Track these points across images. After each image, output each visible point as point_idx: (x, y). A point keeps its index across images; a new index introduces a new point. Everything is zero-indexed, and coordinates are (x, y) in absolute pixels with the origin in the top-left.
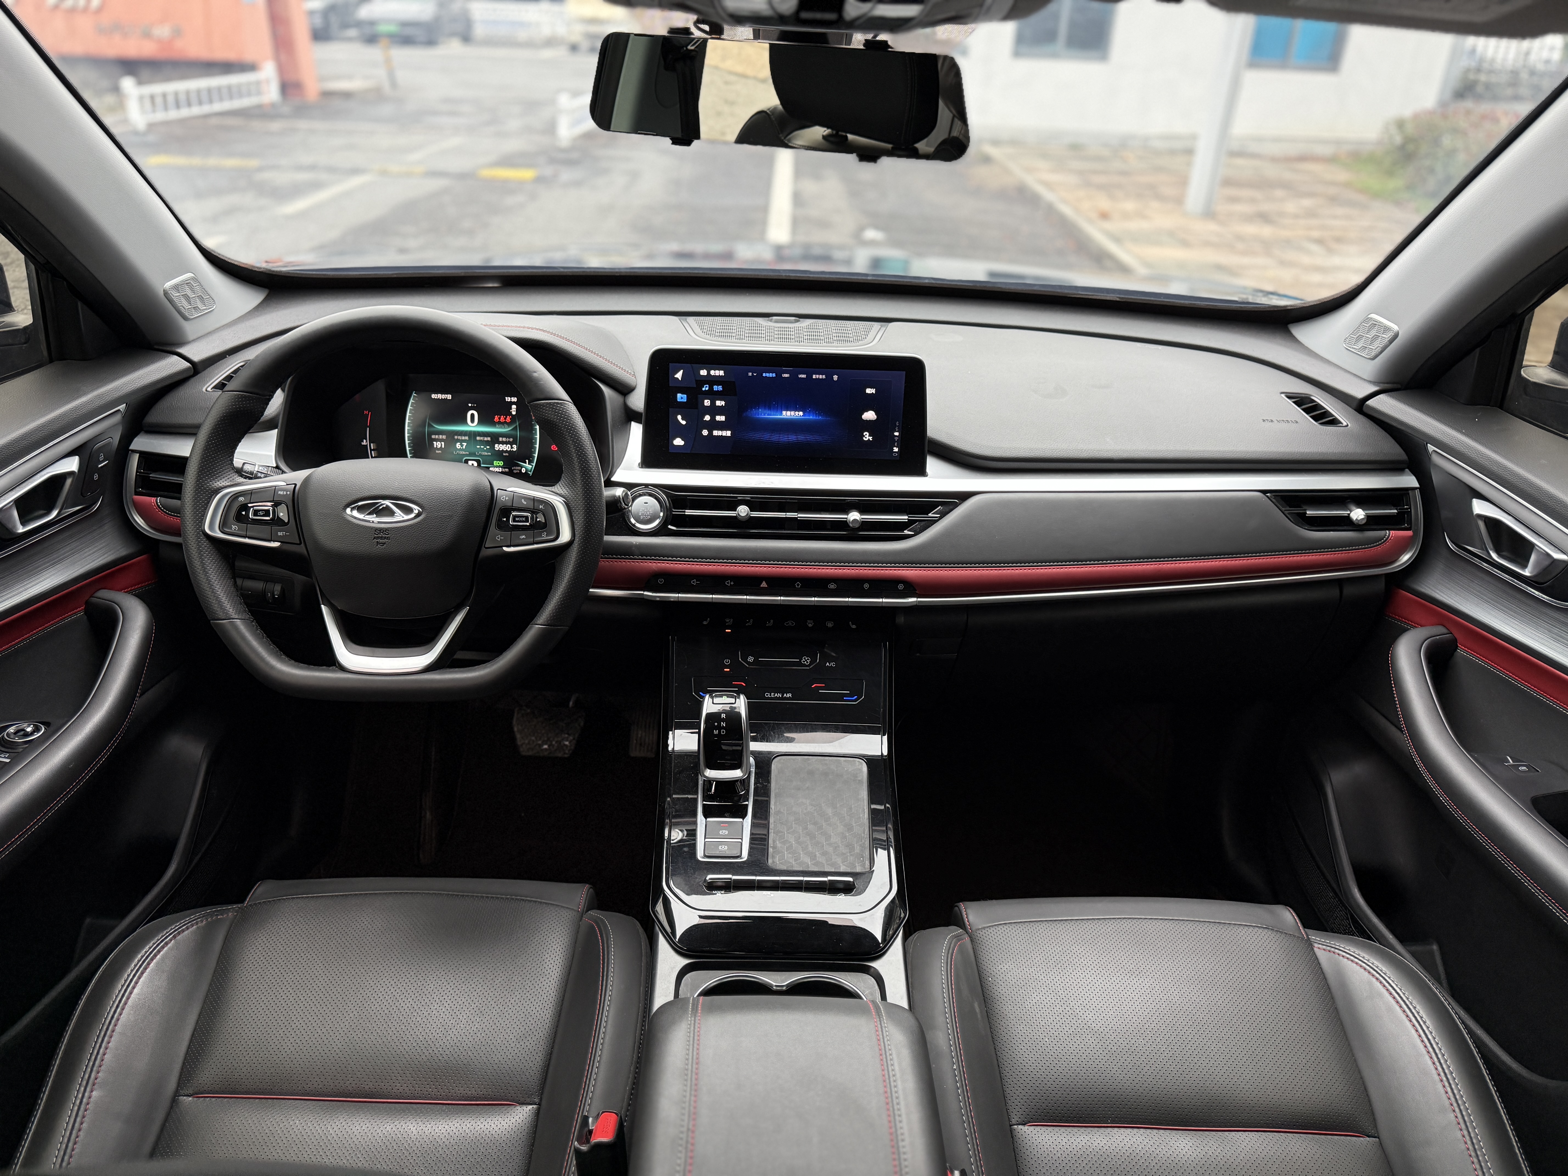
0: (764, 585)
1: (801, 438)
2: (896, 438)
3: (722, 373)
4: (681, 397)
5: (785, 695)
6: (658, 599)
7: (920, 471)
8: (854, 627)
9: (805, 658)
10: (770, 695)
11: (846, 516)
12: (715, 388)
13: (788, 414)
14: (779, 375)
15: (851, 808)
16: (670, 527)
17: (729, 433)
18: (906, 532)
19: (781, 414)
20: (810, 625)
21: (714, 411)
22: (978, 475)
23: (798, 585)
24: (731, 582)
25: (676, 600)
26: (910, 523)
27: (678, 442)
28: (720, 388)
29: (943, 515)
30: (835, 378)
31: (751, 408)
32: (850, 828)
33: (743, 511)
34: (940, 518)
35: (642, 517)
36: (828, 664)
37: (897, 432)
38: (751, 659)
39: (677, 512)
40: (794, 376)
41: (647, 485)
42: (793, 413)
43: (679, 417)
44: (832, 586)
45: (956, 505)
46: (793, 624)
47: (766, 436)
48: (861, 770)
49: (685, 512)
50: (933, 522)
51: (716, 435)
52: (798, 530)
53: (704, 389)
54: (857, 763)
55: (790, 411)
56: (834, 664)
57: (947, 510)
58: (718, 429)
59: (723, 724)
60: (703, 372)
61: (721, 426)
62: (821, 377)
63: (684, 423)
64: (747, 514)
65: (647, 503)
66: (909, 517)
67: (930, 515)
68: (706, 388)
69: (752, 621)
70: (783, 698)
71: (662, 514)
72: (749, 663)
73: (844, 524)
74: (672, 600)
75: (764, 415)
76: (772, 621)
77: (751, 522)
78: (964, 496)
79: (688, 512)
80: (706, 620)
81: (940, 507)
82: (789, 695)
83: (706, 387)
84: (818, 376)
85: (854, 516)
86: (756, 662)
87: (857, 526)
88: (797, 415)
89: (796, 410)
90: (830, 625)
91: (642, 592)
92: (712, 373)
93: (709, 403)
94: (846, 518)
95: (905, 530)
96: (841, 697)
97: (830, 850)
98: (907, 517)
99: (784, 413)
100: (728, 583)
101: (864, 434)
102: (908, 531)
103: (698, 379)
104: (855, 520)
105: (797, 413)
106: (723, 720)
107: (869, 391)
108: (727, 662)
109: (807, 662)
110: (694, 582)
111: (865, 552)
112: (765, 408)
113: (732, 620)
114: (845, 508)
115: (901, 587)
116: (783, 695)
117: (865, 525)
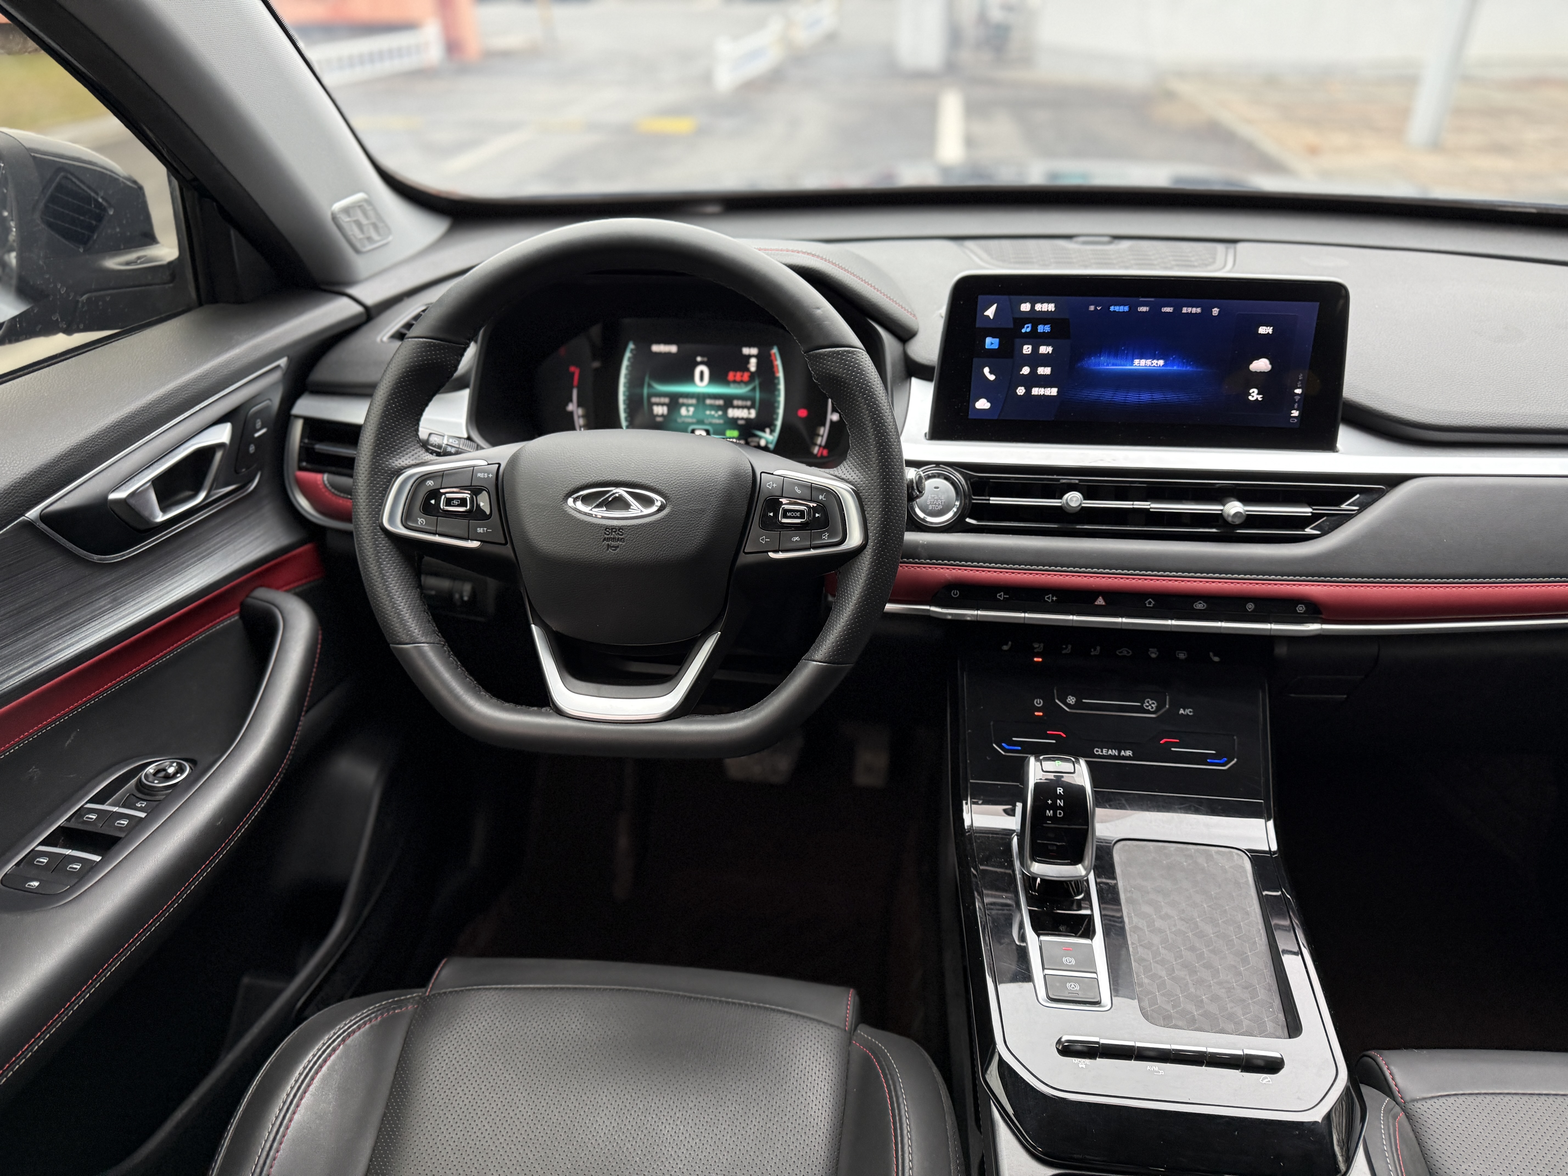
0: (1100, 601)
1: (1158, 397)
2: (1297, 398)
3: (1051, 307)
4: (991, 343)
5: (1123, 753)
6: (949, 617)
7: (1327, 443)
8: (1216, 659)
9: (1148, 702)
10: (1102, 752)
11: (1221, 507)
12: (1041, 328)
13: (1141, 364)
14: (1133, 308)
15: (1239, 927)
16: (968, 520)
17: (1054, 391)
18: (1308, 531)
19: (1132, 364)
20: (1153, 656)
21: (1036, 360)
22: (1412, 450)
23: (1150, 603)
24: (1053, 597)
25: (973, 619)
26: (1315, 517)
27: (983, 404)
28: (1047, 328)
29: (1363, 507)
30: (1215, 311)
31: (1090, 356)
32: (1245, 960)
33: (1074, 499)
34: (1360, 511)
35: (930, 508)
36: (1182, 711)
37: (1299, 388)
38: (1071, 700)
39: (978, 500)
40: (1155, 310)
41: (938, 464)
42: (1149, 362)
43: (986, 370)
44: (1200, 606)
45: (1381, 494)
46: (1128, 653)
47: (1108, 396)
48: (1243, 868)
49: (989, 500)
50: (1347, 517)
51: (1036, 393)
52: (1146, 525)
53: (1023, 331)
54: (1236, 857)
55: (1147, 358)
56: (1190, 712)
57: (1370, 500)
58: (1040, 386)
59: (1060, 802)
60: (1025, 307)
61: (1045, 382)
62: (1194, 310)
63: (992, 377)
64: (1080, 504)
65: (937, 488)
66: (1314, 509)
67: (1344, 506)
68: (1027, 329)
69: (1070, 647)
70: (1120, 757)
71: (958, 503)
72: (1068, 705)
73: (1217, 519)
74: (969, 619)
75: (1108, 365)
76: (1098, 648)
77: (1085, 515)
78: (1394, 481)
79: (994, 500)
80: (1007, 644)
81: (1358, 496)
82: (1129, 753)
83: (1028, 327)
84: (1189, 310)
85: (1234, 508)
86: (1079, 705)
87: (1238, 521)
88: (1154, 364)
89: (1154, 357)
90: (1182, 656)
91: (927, 607)
92: (1038, 307)
93: (1030, 349)
94: (1222, 510)
95: (1306, 528)
96: (1202, 759)
97: (1222, 992)
98: (1310, 510)
99: (1136, 361)
100: (1049, 598)
101: (1251, 391)
102: (1311, 529)
103: (1017, 316)
104: (1237, 514)
105: (1155, 361)
106: (1060, 797)
107: (1263, 330)
108: (1038, 702)
109: (1152, 708)
110: (1001, 596)
111: (1251, 560)
112: (1109, 355)
113: (1042, 645)
114: (1220, 495)
115: (1301, 609)
116: (1119, 753)
117: (1251, 520)
